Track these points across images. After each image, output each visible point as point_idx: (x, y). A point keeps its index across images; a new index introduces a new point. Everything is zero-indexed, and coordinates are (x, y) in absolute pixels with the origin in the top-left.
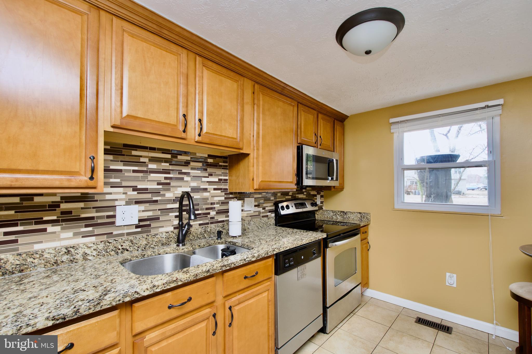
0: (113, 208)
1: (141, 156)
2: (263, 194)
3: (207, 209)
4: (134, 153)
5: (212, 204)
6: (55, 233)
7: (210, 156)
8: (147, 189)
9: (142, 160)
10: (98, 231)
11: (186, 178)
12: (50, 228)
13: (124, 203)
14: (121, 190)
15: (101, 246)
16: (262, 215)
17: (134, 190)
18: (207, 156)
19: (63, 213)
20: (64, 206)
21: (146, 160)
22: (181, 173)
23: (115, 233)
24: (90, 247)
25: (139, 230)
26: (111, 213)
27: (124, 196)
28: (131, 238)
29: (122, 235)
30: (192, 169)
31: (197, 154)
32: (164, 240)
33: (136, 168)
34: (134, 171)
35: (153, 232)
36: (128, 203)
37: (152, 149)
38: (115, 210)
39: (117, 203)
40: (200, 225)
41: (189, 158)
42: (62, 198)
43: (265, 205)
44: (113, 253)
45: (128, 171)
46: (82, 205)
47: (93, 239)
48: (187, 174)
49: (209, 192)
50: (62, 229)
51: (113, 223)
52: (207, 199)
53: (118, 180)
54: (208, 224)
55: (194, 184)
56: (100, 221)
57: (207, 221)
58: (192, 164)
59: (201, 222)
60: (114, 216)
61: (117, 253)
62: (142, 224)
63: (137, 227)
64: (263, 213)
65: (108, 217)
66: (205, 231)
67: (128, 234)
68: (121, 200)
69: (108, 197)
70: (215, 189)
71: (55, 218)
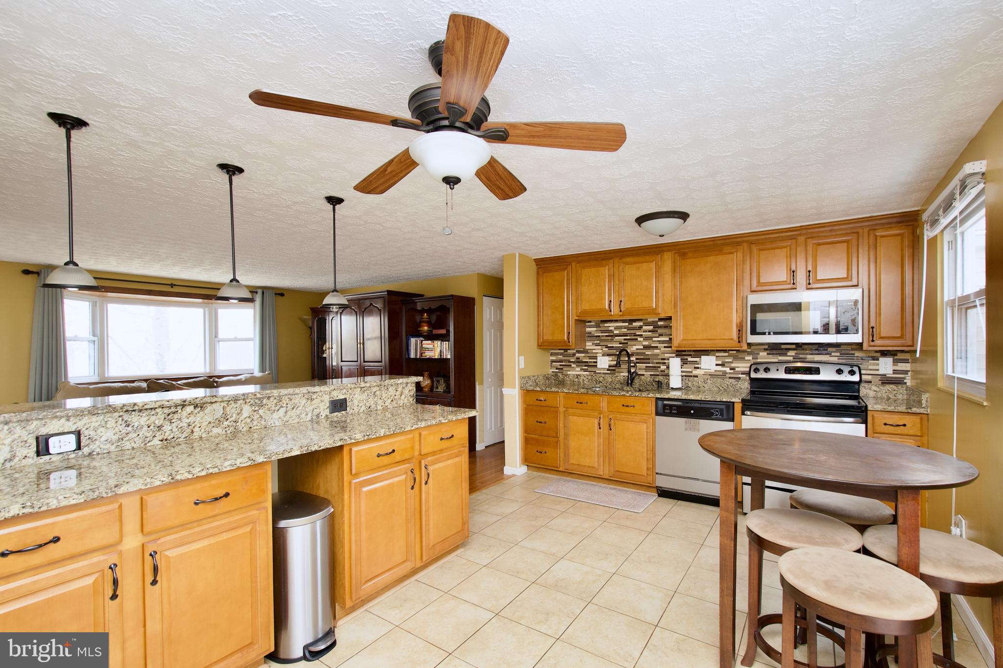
0: (596, 358)
1: (610, 327)
2: (730, 352)
3: (657, 363)
4: (606, 325)
5: (662, 359)
6: (574, 367)
7: (660, 320)
8: (613, 347)
9: (610, 329)
10: (590, 369)
11: (639, 339)
12: (573, 365)
13: (601, 355)
14: (599, 347)
15: (590, 377)
16: (728, 376)
17: (606, 347)
18: (657, 320)
19: (577, 358)
20: (578, 355)
21: (612, 328)
22: (635, 335)
23: (597, 372)
24: (585, 377)
25: (609, 372)
26: (595, 360)
27: (601, 351)
28: (603, 376)
29: (600, 373)
30: (644, 332)
31: (649, 320)
32: (622, 381)
33: (607, 334)
34: (606, 336)
35: (617, 374)
36: (603, 355)
37: (616, 321)
38: (597, 359)
39: (598, 355)
40: (651, 375)
41: (641, 324)
42: (577, 351)
43: (733, 365)
44: (595, 382)
45: (603, 336)
46: (583, 355)
47: (587, 373)
48: (641, 336)
49: (660, 349)
50: (577, 366)
51: (596, 366)
52: (658, 355)
53: (598, 342)
54: (659, 375)
55: (646, 343)
56: (590, 364)
57: (658, 373)
58: (644, 327)
59: (652, 373)
60: (596, 362)
61: (597, 383)
62: (610, 368)
63: (608, 370)
64: (730, 373)
65: (594, 362)
66: (653, 381)
67: (604, 373)
68: (600, 353)
69: (594, 351)
70: (665, 347)
71: (574, 360)
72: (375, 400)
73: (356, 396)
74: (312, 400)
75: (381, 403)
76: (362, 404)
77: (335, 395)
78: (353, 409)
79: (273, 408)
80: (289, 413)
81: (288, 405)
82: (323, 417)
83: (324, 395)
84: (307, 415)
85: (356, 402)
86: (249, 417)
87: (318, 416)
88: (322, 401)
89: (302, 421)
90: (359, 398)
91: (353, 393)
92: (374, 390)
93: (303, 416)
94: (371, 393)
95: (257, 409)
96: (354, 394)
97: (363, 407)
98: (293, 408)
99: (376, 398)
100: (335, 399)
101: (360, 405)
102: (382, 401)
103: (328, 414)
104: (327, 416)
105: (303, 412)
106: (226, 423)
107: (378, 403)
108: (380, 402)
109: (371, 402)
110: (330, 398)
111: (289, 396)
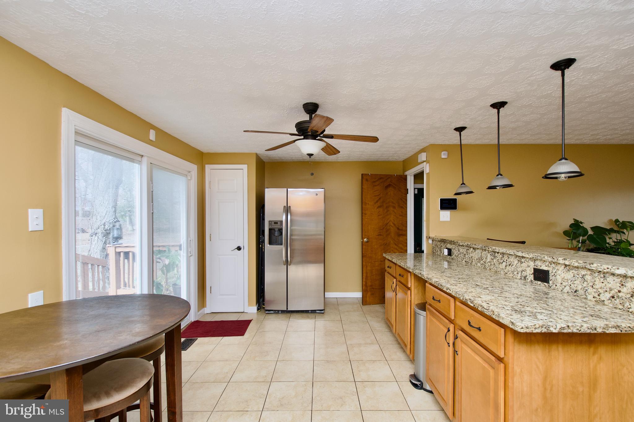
72: (584, 286)
73: (559, 272)
74: (522, 263)
75: (593, 293)
76: (567, 284)
77: (539, 264)
78: (556, 286)
79: (500, 261)
80: (507, 268)
81: (507, 262)
82: (529, 280)
83: (530, 261)
84: (518, 273)
85: (559, 278)
86: (490, 262)
87: (525, 277)
88: (529, 266)
89: (514, 277)
90: (563, 275)
91: (556, 268)
92: (583, 273)
93: (515, 273)
94: (578, 275)
95: (493, 258)
96: (558, 269)
97: (568, 288)
98: (510, 265)
99: (585, 283)
100: (539, 267)
101: (564, 284)
102: (595, 290)
103: (533, 279)
104: (532, 281)
105: (515, 270)
106: (482, 262)
107: (589, 291)
108: (590, 290)
109: (578, 285)
110: (535, 266)
111: (508, 255)
